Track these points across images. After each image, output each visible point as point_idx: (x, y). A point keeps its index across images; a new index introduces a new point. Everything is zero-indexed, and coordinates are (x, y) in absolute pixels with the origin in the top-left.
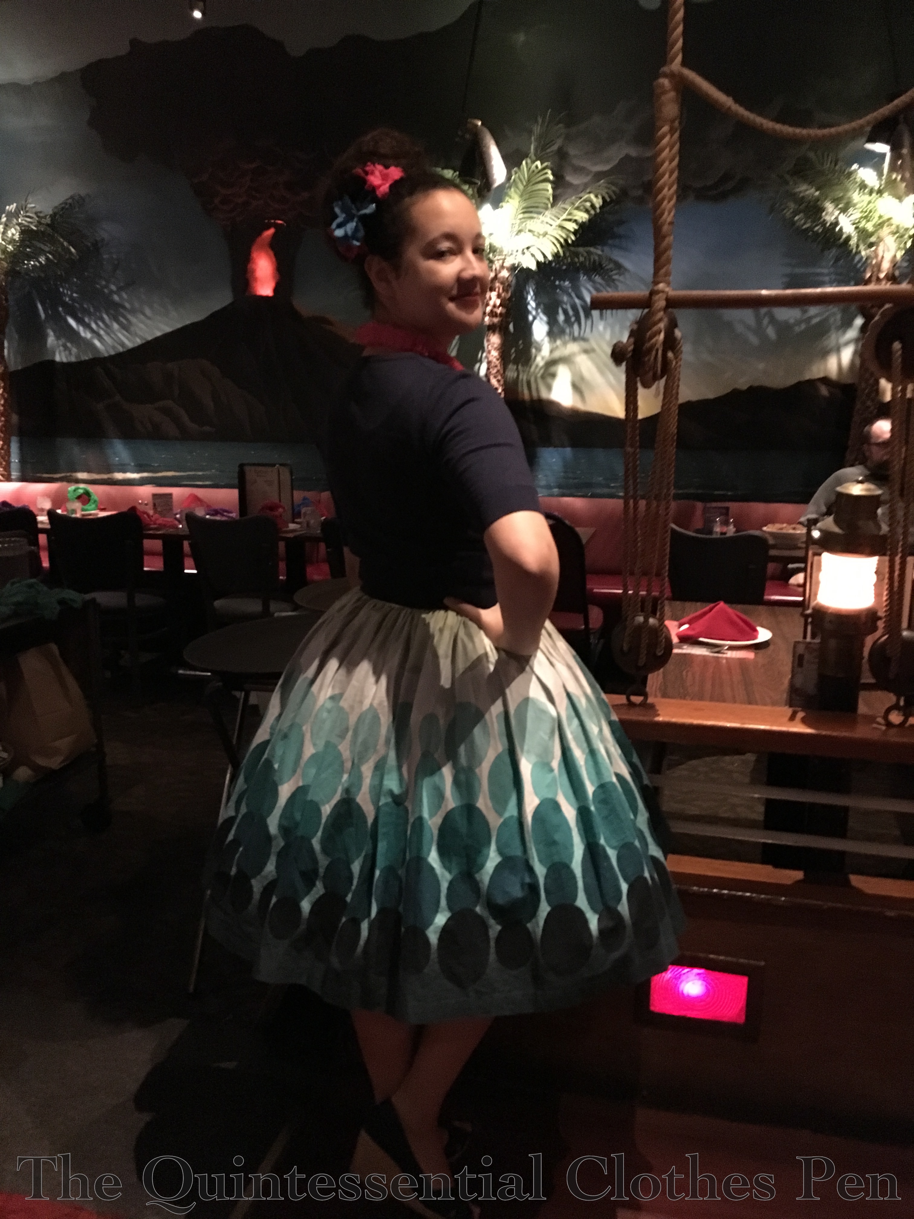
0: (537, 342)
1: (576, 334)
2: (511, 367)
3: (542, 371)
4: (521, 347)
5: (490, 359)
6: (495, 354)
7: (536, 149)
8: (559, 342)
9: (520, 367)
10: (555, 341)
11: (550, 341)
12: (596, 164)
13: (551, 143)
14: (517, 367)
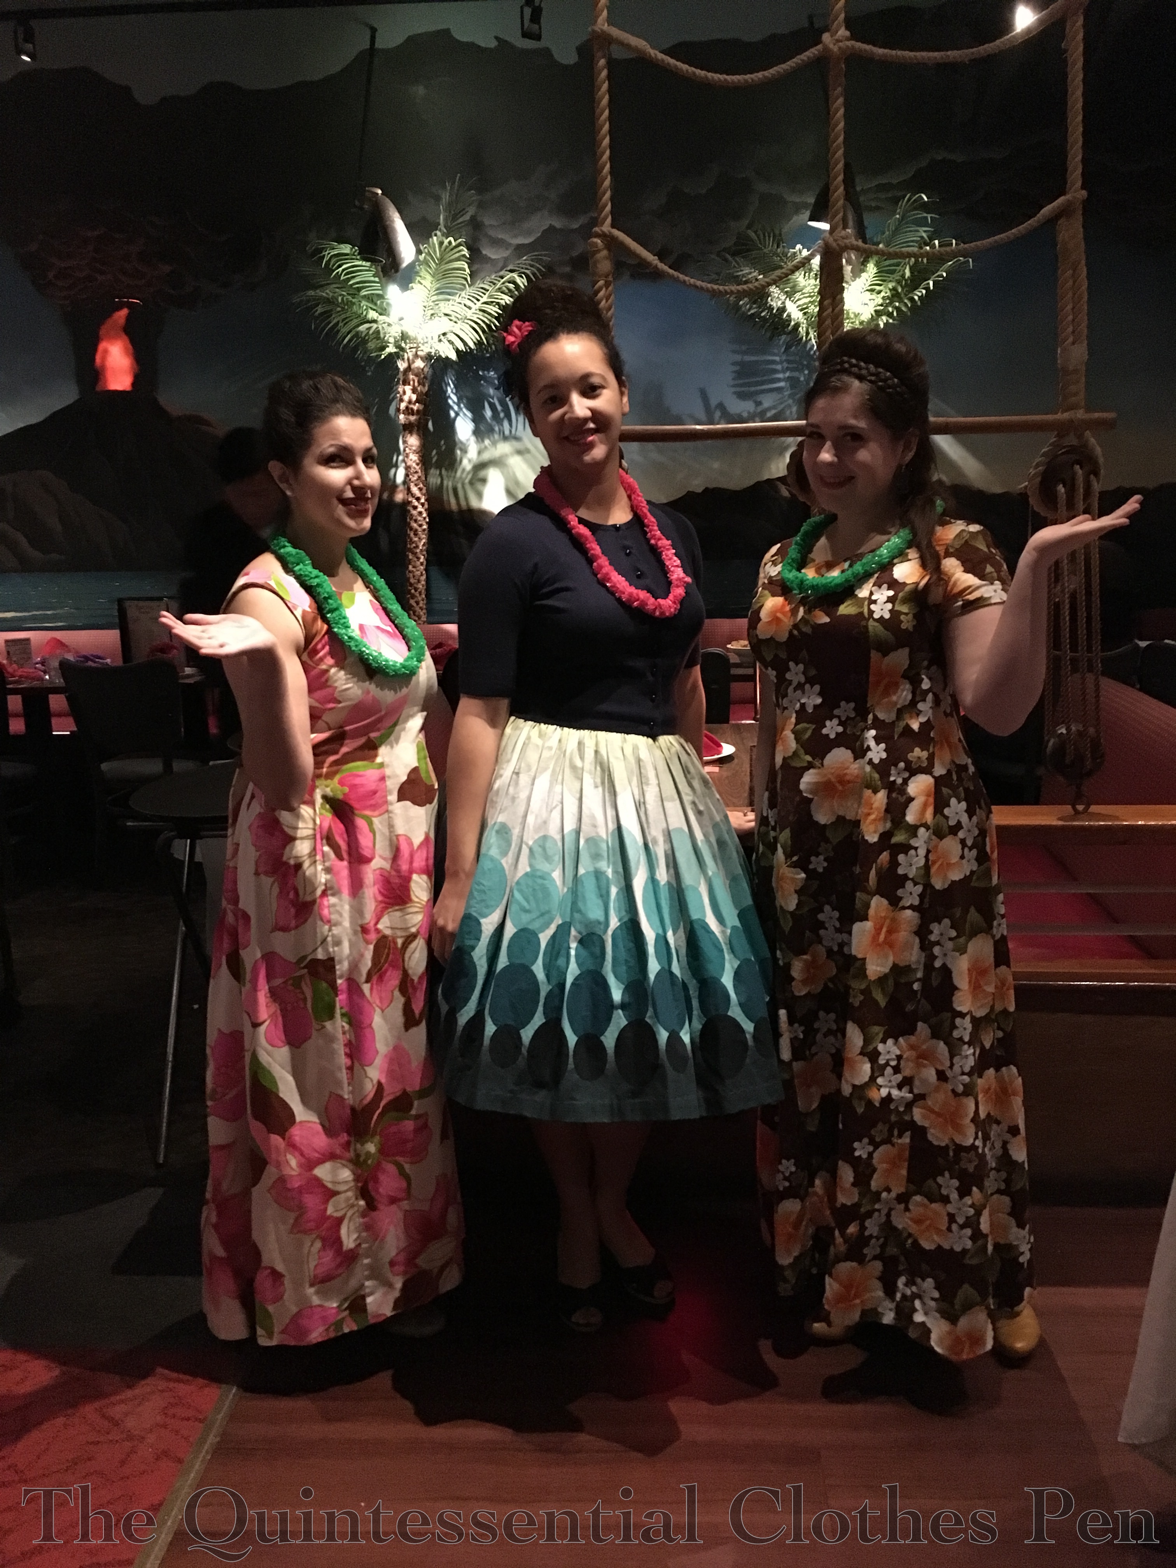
0: (461, 442)
1: (507, 432)
2: (433, 471)
3: (470, 477)
4: (444, 448)
5: (408, 464)
6: (414, 458)
7: (446, 219)
8: (487, 442)
9: (444, 472)
10: (483, 441)
11: (478, 441)
12: (516, 236)
13: (462, 212)
14: (441, 471)
